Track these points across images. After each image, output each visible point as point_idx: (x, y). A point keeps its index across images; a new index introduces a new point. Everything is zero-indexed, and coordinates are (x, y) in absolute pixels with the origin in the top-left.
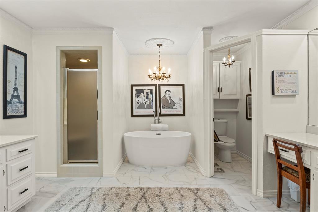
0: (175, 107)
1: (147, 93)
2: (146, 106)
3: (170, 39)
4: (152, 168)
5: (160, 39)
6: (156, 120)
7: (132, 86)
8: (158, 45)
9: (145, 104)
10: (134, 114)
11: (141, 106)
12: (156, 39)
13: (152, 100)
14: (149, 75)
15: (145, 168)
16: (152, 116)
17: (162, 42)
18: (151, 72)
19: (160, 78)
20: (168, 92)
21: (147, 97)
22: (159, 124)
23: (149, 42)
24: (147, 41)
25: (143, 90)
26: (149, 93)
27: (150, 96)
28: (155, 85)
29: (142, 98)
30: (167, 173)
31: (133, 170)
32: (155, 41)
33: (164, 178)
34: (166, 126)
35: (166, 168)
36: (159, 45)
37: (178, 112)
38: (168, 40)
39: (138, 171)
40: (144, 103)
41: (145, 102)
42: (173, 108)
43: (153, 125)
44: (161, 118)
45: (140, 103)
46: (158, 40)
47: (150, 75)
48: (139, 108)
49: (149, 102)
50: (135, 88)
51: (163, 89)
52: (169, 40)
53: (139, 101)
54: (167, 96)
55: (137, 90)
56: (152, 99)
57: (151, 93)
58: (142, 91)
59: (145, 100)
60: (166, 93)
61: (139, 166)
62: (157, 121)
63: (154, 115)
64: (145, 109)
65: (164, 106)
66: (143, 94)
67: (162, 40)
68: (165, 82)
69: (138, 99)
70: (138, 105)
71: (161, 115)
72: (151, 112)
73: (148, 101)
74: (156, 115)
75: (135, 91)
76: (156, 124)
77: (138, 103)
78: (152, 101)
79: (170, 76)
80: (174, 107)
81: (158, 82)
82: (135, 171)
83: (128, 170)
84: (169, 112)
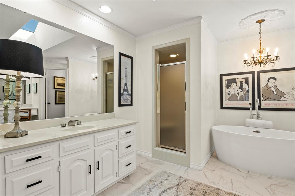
0: (285, 99)
1: (241, 83)
2: (239, 97)
3: (278, 9)
4: (248, 173)
5: (261, 12)
6: (253, 114)
7: (222, 76)
8: (257, 22)
9: (238, 96)
10: (223, 107)
11: (233, 98)
12: (256, 14)
13: (248, 91)
15: (238, 170)
16: (248, 109)
17: (265, 17)
18: (247, 57)
19: (260, 63)
20: (271, 80)
21: (241, 88)
22: (257, 120)
23: (245, 21)
24: (243, 21)
25: (236, 79)
26: (244, 83)
27: (245, 86)
28: (253, 73)
29: (234, 89)
30: (272, 185)
31: (223, 168)
32: (253, 17)
33: (269, 192)
34: (270, 123)
35: (270, 178)
36: (260, 22)
37: (290, 106)
38: (275, 11)
39: (229, 172)
40: (237, 94)
41: (238, 93)
42: (280, 100)
43: (249, 120)
44: (261, 113)
45: (231, 95)
46: (258, 15)
48: (229, 100)
49: (244, 93)
50: (224, 78)
51: (264, 77)
52: (277, 11)
53: (230, 91)
54: (270, 85)
55: (228, 80)
56: (247, 89)
57: (247, 82)
58: (234, 81)
59: (237, 91)
60: (268, 81)
61: (230, 165)
62: (255, 116)
63: (251, 108)
64: (238, 101)
65: (266, 98)
66: (235, 84)
67: (265, 13)
68: (268, 67)
69: (229, 90)
70: (229, 96)
71: (260, 108)
72: (247, 104)
73: (242, 92)
74: (254, 109)
75: (226, 81)
76: (253, 119)
77: (229, 94)
78: (248, 92)
79: (278, 58)
80: (282, 99)
81: (257, 68)
82: (225, 170)
83: (217, 167)
84: (274, 106)
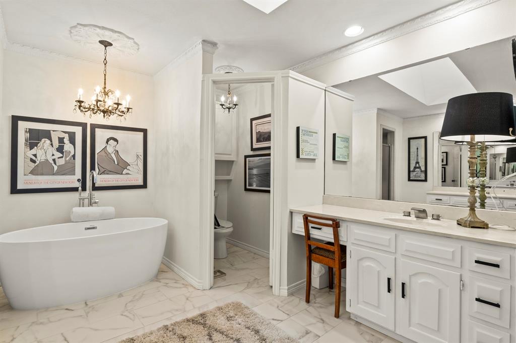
0: (128, 172)
1: (61, 140)
2: (56, 168)
3: (133, 39)
4: (86, 304)
5: (112, 30)
6: (83, 199)
7: (15, 120)
8: (101, 42)
9: (54, 165)
10: (18, 188)
11: (40, 169)
12: (104, 28)
13: (74, 156)
14: (80, 102)
15: (67, 309)
16: (75, 189)
17: (115, 40)
19: (104, 112)
20: (111, 142)
21: (60, 149)
22: (91, 208)
23: (83, 30)
24: (78, 26)
25: (50, 131)
26: (66, 140)
27: (68, 147)
28: (84, 125)
29: (46, 151)
30: (126, 304)
31: (33, 323)
32: (98, 30)
33: (127, 317)
34: (111, 210)
35: (120, 296)
36: (106, 44)
37: (133, 182)
38: (131, 40)
39: (51, 322)
40: (52, 162)
41: (54, 160)
42: (122, 174)
43: (77, 210)
44: (97, 195)
45: (38, 162)
46: (107, 33)
47: (83, 102)
48: (33, 172)
49: (65, 160)
50: (22, 126)
51: (101, 136)
52: (132, 41)
53: (35, 155)
54: (110, 149)
55: (31, 131)
56: (72, 153)
57: (72, 141)
58: (47, 135)
59: (53, 155)
60: (107, 142)
61: (47, 309)
62: (86, 201)
63: (80, 188)
64: (54, 174)
65: (103, 170)
66: (48, 142)
67: (117, 34)
69: (34, 151)
70: (33, 165)
71: (95, 188)
72: (73, 180)
73: (62, 157)
74: (84, 189)
75: (26, 132)
76: (83, 206)
77: (33, 161)
78: (74, 159)
79: (130, 110)
80: (125, 171)
81: (99, 119)
82: (41, 323)
83: (18, 327)
84: (114, 182)
